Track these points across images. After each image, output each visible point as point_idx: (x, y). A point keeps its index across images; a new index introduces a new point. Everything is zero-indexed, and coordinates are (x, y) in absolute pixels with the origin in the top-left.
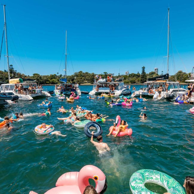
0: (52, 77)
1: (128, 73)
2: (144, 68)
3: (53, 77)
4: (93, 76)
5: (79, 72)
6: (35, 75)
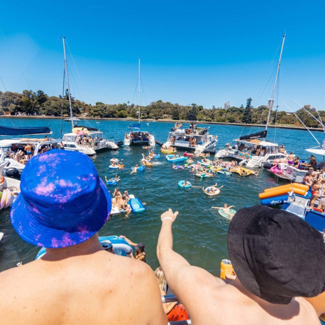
1: (228, 104)
2: (249, 100)
3: (122, 107)
4: (176, 108)
5: (158, 102)
6: (99, 105)
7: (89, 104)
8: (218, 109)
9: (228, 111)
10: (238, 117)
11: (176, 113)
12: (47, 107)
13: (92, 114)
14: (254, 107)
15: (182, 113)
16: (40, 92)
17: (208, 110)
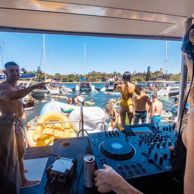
0: (70, 76)
1: (135, 72)
2: (149, 68)
4: (104, 75)
5: (93, 72)
6: (57, 75)
7: (51, 75)
9: (136, 75)
10: (143, 78)
14: (152, 72)
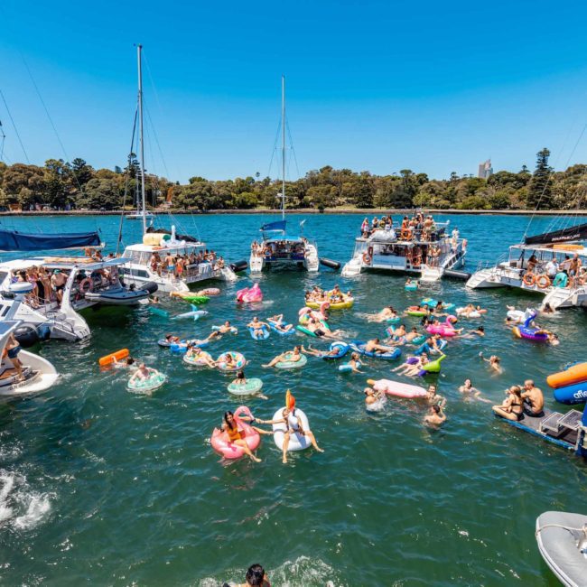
0: (242, 186)
1: (487, 167)
2: (544, 154)
3: (245, 186)
4: (365, 181)
5: (322, 171)
6: (196, 183)
7: (174, 182)
8: (464, 179)
9: (488, 183)
10: (516, 195)
11: (364, 192)
12: (92, 193)
13: (182, 203)
14: (556, 171)
15: (379, 192)
16: (78, 161)
17: (439, 183)
